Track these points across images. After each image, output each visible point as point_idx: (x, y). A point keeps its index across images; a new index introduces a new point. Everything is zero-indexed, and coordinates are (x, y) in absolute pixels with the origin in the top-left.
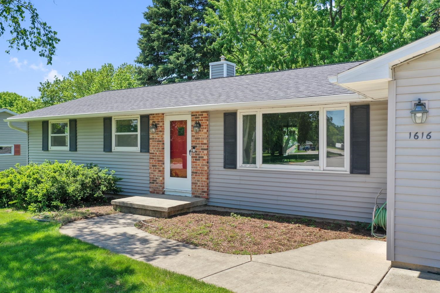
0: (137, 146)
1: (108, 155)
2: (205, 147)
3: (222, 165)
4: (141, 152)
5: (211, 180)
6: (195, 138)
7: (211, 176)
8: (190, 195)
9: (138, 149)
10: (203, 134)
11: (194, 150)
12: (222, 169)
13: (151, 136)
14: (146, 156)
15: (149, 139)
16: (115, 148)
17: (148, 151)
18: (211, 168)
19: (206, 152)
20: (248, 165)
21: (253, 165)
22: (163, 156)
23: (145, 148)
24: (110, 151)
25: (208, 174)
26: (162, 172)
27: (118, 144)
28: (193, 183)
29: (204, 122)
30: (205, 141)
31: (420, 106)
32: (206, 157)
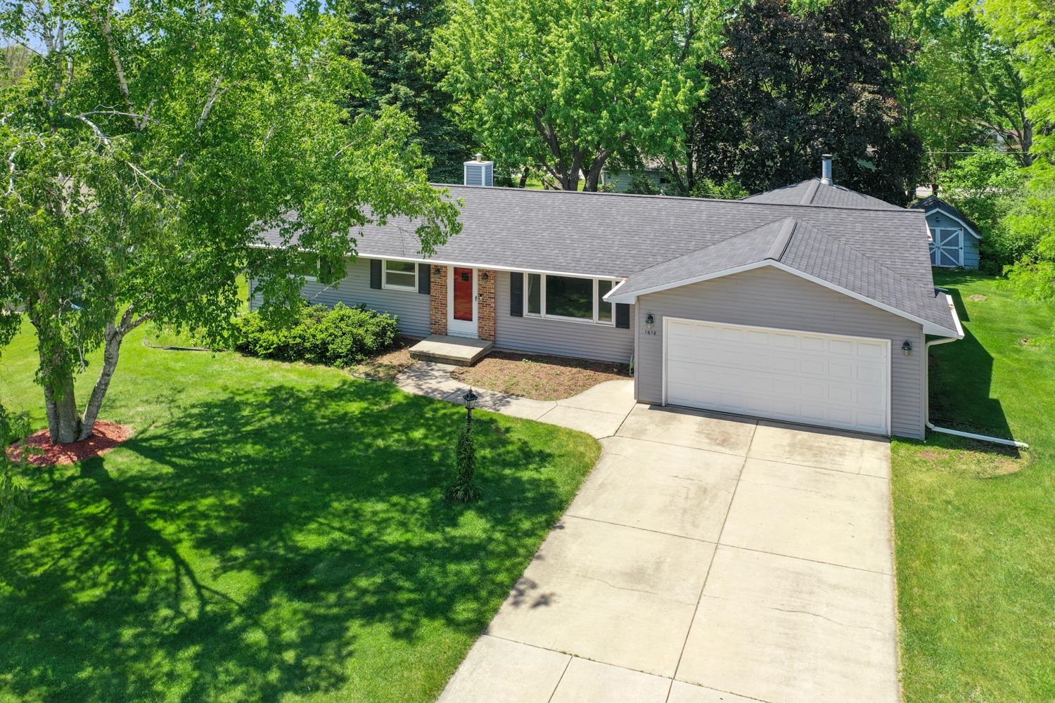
0: (414, 285)
1: (376, 292)
2: (492, 296)
3: (509, 312)
4: (419, 292)
5: (498, 325)
6: (481, 287)
7: (498, 321)
8: (477, 338)
9: (416, 289)
10: (490, 285)
11: (481, 298)
12: (509, 316)
13: (432, 280)
14: (425, 297)
15: (429, 282)
16: (384, 285)
17: (429, 293)
18: (498, 315)
19: (493, 300)
20: (533, 314)
21: (537, 315)
22: (446, 300)
23: (425, 288)
24: (379, 287)
25: (495, 319)
26: (445, 314)
27: (388, 282)
28: (479, 327)
29: (491, 278)
30: (493, 291)
31: (650, 318)
32: (493, 305)
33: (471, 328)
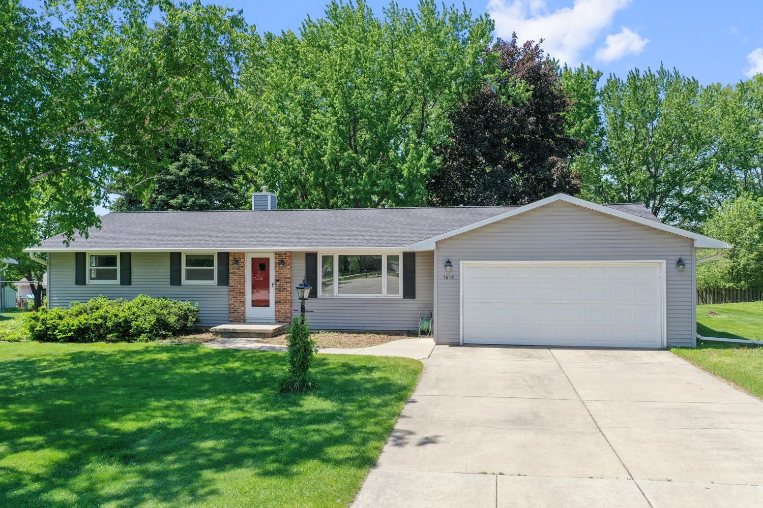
0: (213, 280)
1: (176, 288)
2: (289, 280)
4: (218, 285)
5: (293, 307)
6: (278, 274)
7: (294, 304)
8: (274, 321)
9: (215, 282)
10: (286, 270)
11: (278, 283)
13: (231, 271)
14: (225, 289)
15: (228, 273)
16: (184, 281)
17: (227, 284)
18: (293, 298)
19: (289, 285)
20: (326, 294)
21: (330, 294)
22: (244, 289)
23: (224, 280)
24: (179, 283)
25: (291, 303)
26: (243, 302)
27: (188, 278)
28: (276, 311)
29: (287, 260)
30: (288, 276)
31: (449, 263)
32: (289, 289)
33: (269, 312)
